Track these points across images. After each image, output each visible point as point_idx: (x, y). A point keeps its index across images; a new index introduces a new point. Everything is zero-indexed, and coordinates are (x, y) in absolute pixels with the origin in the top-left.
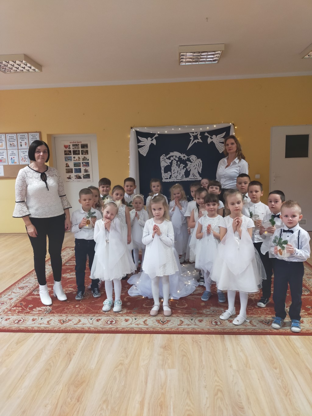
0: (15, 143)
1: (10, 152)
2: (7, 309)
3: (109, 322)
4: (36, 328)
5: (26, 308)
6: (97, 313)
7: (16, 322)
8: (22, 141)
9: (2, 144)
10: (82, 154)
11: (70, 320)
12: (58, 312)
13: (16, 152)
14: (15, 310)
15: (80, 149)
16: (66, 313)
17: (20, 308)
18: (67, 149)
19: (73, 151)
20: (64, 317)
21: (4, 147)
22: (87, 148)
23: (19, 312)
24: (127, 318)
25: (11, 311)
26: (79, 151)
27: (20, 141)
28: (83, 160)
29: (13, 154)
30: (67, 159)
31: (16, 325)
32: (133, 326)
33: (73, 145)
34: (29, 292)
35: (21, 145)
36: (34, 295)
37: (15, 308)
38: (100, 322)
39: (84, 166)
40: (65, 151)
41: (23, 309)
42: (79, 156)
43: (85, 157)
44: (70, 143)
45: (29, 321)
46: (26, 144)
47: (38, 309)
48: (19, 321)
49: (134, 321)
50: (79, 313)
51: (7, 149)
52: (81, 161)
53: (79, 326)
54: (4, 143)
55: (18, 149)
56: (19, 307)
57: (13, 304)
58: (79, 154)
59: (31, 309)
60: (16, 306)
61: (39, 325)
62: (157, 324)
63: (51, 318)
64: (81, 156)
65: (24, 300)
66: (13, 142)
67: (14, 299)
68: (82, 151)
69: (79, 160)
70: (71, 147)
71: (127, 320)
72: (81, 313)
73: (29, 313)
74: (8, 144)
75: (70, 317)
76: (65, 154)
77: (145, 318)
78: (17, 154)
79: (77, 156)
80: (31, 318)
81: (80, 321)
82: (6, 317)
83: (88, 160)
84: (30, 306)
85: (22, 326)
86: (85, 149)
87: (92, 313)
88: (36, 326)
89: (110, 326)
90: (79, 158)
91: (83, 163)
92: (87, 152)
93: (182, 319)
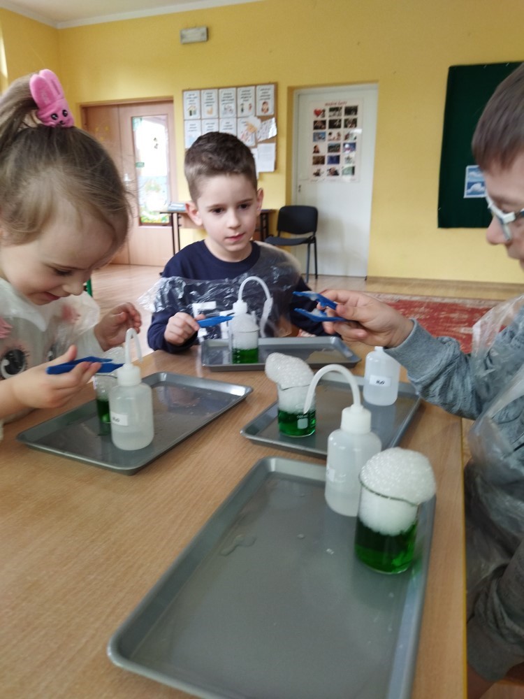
0: (233, 106)
1: (223, 123)
8: (245, 103)
9: (212, 110)
10: (346, 126)
13: (233, 122)
15: (343, 117)
18: (320, 118)
19: (330, 121)
21: (215, 114)
22: (356, 114)
26: (340, 121)
27: (240, 101)
28: (346, 138)
29: (228, 126)
30: (318, 137)
33: (331, 110)
35: (242, 110)
39: (346, 150)
40: (315, 122)
42: (338, 130)
43: (349, 133)
44: (327, 104)
46: (250, 107)
51: (219, 118)
52: (342, 141)
54: (215, 106)
55: (237, 118)
58: (339, 127)
64: (343, 131)
66: (230, 105)
68: (346, 120)
69: (338, 139)
70: (327, 113)
74: (222, 108)
76: (316, 128)
78: (234, 126)
79: (335, 132)
83: (355, 138)
86: (351, 117)
91: (344, 144)
92: (354, 123)
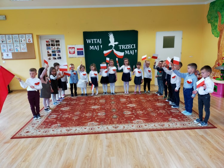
0: (18, 40)
1: (15, 45)
2: (37, 126)
3: (91, 129)
4: (55, 134)
5: (48, 125)
6: (84, 125)
7: (44, 132)
8: (22, 39)
9: (10, 41)
10: (56, 46)
11: (71, 129)
12: (64, 126)
13: (18, 45)
14: (42, 127)
15: (55, 43)
16: (69, 126)
17: (45, 126)
18: (48, 43)
19: (51, 44)
20: (68, 128)
21: (11, 42)
22: (59, 42)
23: (44, 128)
24: (99, 127)
25: (40, 127)
26: (55, 44)
27: (20, 39)
28: (57, 49)
29: (17, 46)
30: (48, 49)
31: (45, 133)
32: (103, 130)
33: (51, 41)
34: (46, 118)
35: (21, 41)
36: (49, 119)
37: (42, 126)
38: (87, 129)
39: (58, 52)
40: (47, 44)
41: (46, 126)
42: (54, 47)
43: (58, 48)
45: (51, 131)
46: (24, 41)
47: (54, 125)
48: (46, 132)
49: (102, 128)
50: (75, 126)
51: (13, 43)
52: (56, 50)
53: (77, 132)
54: (11, 40)
55: (20, 43)
56: (43, 125)
57: (40, 124)
58: (55, 46)
59: (50, 125)
60: (42, 125)
61: (57, 133)
62: (113, 128)
63: (62, 129)
64: (56, 47)
65: (45, 122)
66: (17, 40)
67: (40, 122)
68: (56, 44)
69: (55, 49)
70: (50, 42)
71: (99, 128)
72: (76, 126)
73: (50, 127)
74: (14, 40)
75: (71, 128)
76: (47, 46)
77: (107, 126)
78: (19, 46)
79: (53, 47)
80: (52, 130)
81: (76, 129)
82: (38, 130)
83: (60, 49)
84: (49, 124)
85: (49, 134)
86: (58, 43)
87: (81, 126)
88: (55, 133)
89: (92, 130)
90: (55, 48)
91: (57, 51)
92: (59, 45)
93: (124, 125)
